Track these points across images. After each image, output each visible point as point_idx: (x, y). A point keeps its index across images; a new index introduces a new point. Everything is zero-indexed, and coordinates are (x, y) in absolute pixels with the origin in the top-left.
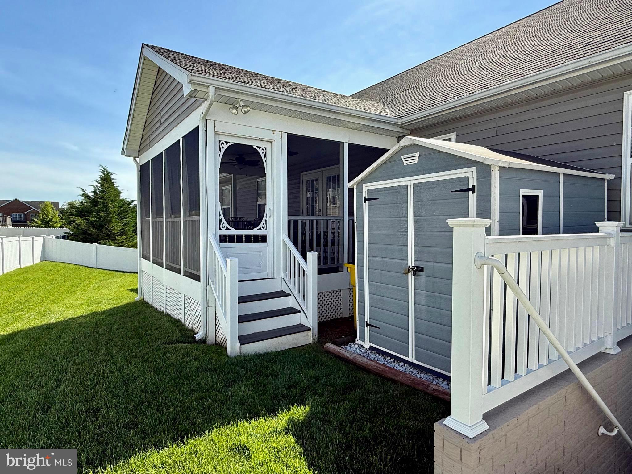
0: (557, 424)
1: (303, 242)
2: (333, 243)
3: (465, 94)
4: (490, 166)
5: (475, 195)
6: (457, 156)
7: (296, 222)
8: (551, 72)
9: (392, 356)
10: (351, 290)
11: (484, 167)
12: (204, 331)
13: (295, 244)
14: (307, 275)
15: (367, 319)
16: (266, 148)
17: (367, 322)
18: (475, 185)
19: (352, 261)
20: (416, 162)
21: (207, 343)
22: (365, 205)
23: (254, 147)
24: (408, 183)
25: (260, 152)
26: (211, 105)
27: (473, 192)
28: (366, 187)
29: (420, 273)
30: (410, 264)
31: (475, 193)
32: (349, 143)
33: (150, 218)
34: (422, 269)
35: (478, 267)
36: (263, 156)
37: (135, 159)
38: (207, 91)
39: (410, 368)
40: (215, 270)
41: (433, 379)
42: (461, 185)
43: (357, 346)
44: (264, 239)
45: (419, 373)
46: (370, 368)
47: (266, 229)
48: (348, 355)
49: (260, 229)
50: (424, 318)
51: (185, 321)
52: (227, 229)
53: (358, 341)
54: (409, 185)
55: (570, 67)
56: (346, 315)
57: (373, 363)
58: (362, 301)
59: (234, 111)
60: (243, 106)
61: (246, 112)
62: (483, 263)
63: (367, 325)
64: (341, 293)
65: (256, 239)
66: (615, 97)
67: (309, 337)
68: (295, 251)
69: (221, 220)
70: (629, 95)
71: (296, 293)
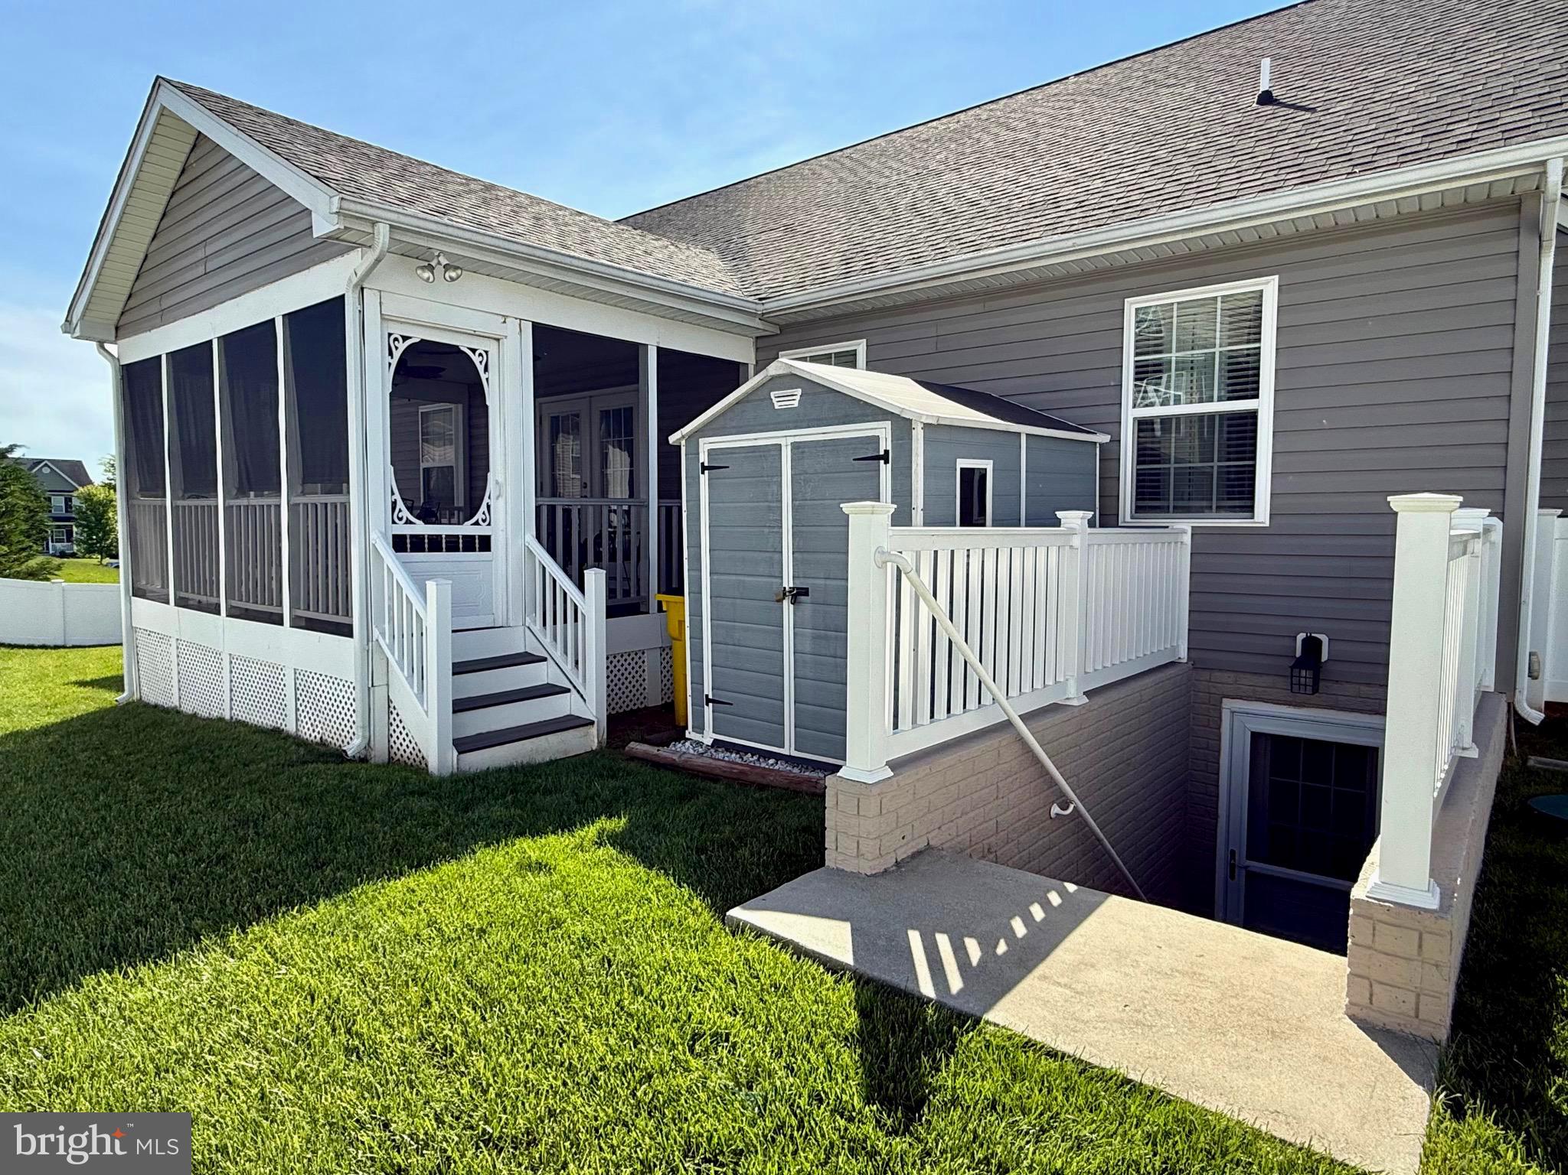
1: (567, 546)
2: (627, 556)
3: (882, 267)
4: (909, 420)
5: (889, 466)
6: (861, 400)
7: (552, 509)
8: (1019, 250)
9: (754, 751)
11: (902, 422)
12: (364, 737)
13: (552, 552)
14: (584, 616)
15: (708, 690)
16: (486, 352)
17: (707, 696)
18: (889, 450)
19: (672, 584)
20: (796, 405)
21: (372, 761)
22: (704, 479)
23: (462, 348)
24: (782, 441)
25: (476, 359)
26: (378, 261)
27: (886, 462)
28: (706, 445)
29: (803, 598)
30: (785, 585)
31: (888, 463)
32: (658, 348)
33: (164, 496)
34: (804, 592)
35: (878, 564)
36: (481, 368)
37: (101, 345)
38: (370, 231)
39: (788, 765)
42: (867, 449)
43: (688, 744)
44: (485, 543)
46: (718, 772)
47: (489, 524)
48: (675, 757)
49: (477, 523)
50: (810, 675)
51: (297, 730)
52: (408, 522)
53: (690, 734)
54: (783, 444)
55: (1047, 247)
56: (654, 701)
57: (723, 764)
58: (698, 658)
59: (427, 274)
60: (447, 267)
61: (452, 279)
62: (884, 559)
63: (708, 701)
64: (645, 657)
65: (470, 544)
66: (1115, 305)
67: (591, 739)
68: (554, 570)
69: (394, 504)
70: (1131, 305)
71: (558, 654)
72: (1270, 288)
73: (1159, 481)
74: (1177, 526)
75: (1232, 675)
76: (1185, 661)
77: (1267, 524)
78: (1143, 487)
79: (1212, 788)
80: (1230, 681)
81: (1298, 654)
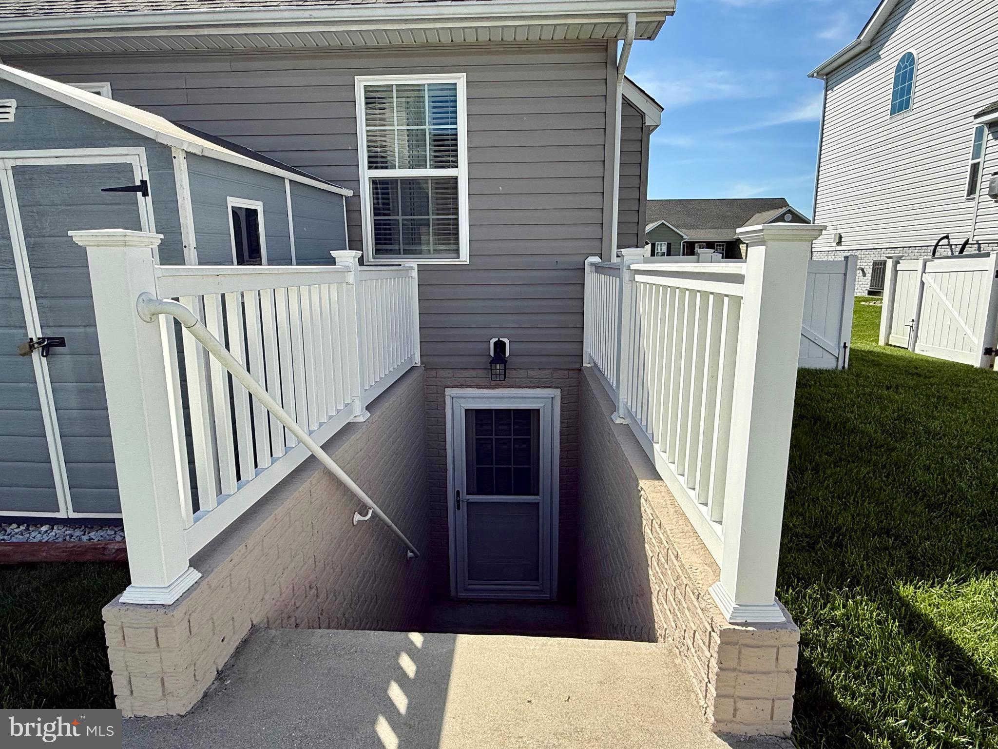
0: (303, 531)
4: (168, 148)
5: (149, 199)
6: (103, 120)
9: (21, 521)
11: (159, 149)
18: (146, 181)
27: (145, 194)
29: (60, 350)
30: (31, 335)
31: (148, 195)
34: (61, 343)
35: (145, 319)
39: (66, 530)
41: (115, 534)
42: (119, 178)
45: (85, 532)
50: (80, 431)
55: (286, 14)
62: (154, 310)
66: (347, 80)
70: (360, 82)
72: (461, 82)
73: (390, 229)
74: (407, 265)
75: (450, 371)
76: (419, 364)
77: (468, 263)
78: (380, 234)
79: (442, 451)
80: (450, 376)
81: (492, 354)
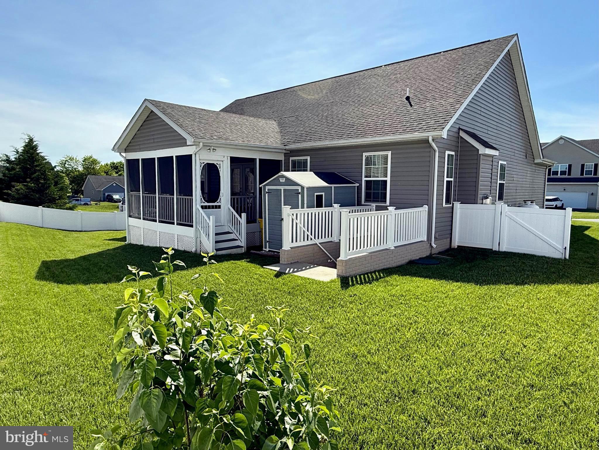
1: (237, 207)
2: (251, 211)
4: (304, 187)
6: (295, 182)
7: (234, 199)
9: (276, 252)
10: (261, 232)
12: (195, 248)
13: (234, 208)
14: (241, 223)
15: (267, 239)
16: (220, 164)
17: (267, 241)
18: (300, 192)
19: (261, 217)
20: (284, 181)
22: (267, 195)
23: (215, 164)
25: (218, 166)
27: (300, 194)
28: (267, 188)
32: (259, 159)
33: (140, 193)
36: (219, 168)
37: (120, 153)
40: (202, 222)
42: (297, 191)
43: (263, 251)
44: (219, 207)
47: (220, 202)
48: (261, 253)
49: (218, 202)
51: (178, 248)
52: (204, 203)
53: (264, 249)
54: (282, 189)
56: (258, 244)
57: (270, 254)
58: (266, 233)
59: (209, 151)
61: (214, 151)
62: (289, 215)
64: (255, 233)
65: (216, 207)
66: (361, 154)
67: (243, 250)
68: (235, 213)
69: (201, 199)
70: (364, 154)
71: (235, 232)
72: (389, 153)
74: (373, 205)
